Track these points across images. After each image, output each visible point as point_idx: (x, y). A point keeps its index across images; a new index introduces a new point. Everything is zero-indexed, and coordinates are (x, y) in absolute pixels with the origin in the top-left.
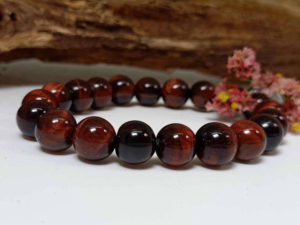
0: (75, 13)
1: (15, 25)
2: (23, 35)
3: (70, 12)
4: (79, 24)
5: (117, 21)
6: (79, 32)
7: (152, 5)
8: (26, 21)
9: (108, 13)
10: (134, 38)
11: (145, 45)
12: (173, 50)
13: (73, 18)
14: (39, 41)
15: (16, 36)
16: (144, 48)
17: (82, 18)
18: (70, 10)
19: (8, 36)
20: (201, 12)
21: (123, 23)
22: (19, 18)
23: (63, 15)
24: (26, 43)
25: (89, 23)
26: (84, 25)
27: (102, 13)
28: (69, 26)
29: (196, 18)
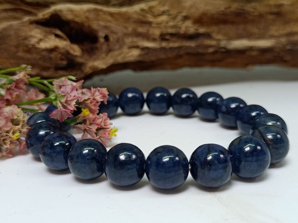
0: (159, 28)
1: (108, 45)
2: (116, 53)
3: (154, 27)
4: (163, 37)
5: (197, 30)
6: (164, 44)
7: (228, 11)
8: (118, 41)
9: (188, 23)
10: (213, 43)
11: (224, 48)
12: (251, 49)
13: (157, 32)
14: (130, 56)
15: (110, 54)
16: (223, 50)
17: (165, 31)
18: (154, 25)
19: (104, 55)
20: (275, 10)
21: (202, 30)
22: (111, 39)
23: (148, 30)
24: (120, 59)
25: (172, 35)
26: (168, 37)
27: (183, 24)
28: (154, 40)
29: (271, 17)
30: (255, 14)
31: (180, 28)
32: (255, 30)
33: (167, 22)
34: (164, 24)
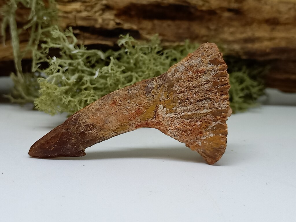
30: (204, 8)
31: (96, 20)
32: (203, 31)
33: (80, 12)
34: (74, 13)
